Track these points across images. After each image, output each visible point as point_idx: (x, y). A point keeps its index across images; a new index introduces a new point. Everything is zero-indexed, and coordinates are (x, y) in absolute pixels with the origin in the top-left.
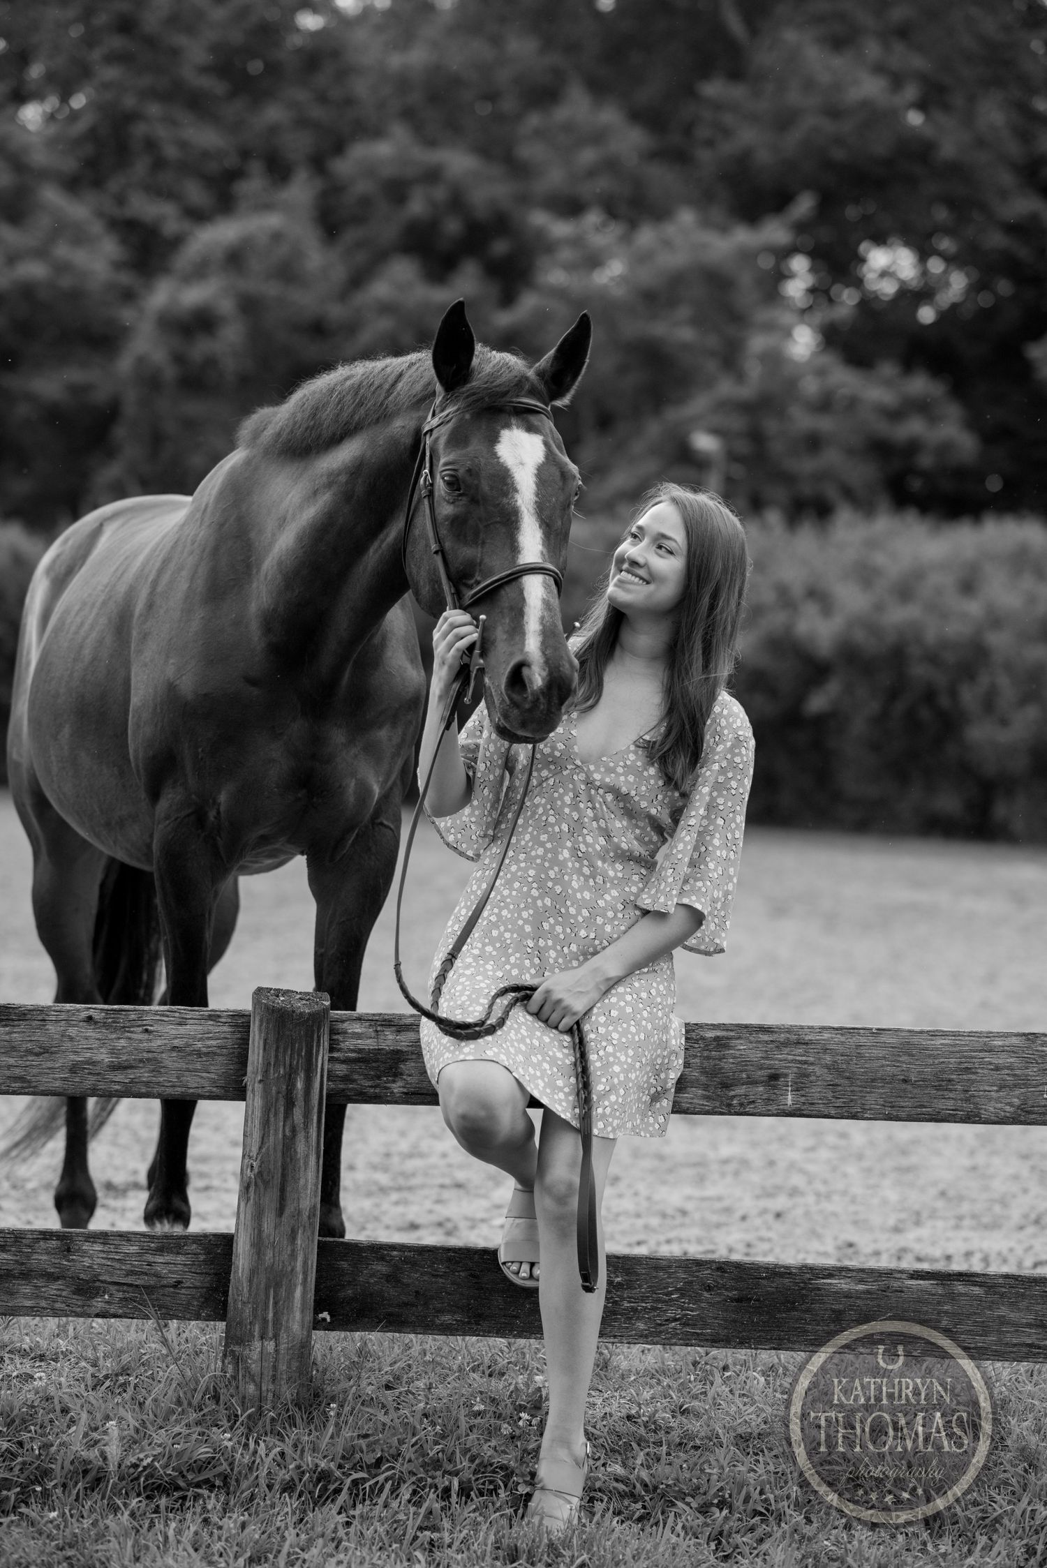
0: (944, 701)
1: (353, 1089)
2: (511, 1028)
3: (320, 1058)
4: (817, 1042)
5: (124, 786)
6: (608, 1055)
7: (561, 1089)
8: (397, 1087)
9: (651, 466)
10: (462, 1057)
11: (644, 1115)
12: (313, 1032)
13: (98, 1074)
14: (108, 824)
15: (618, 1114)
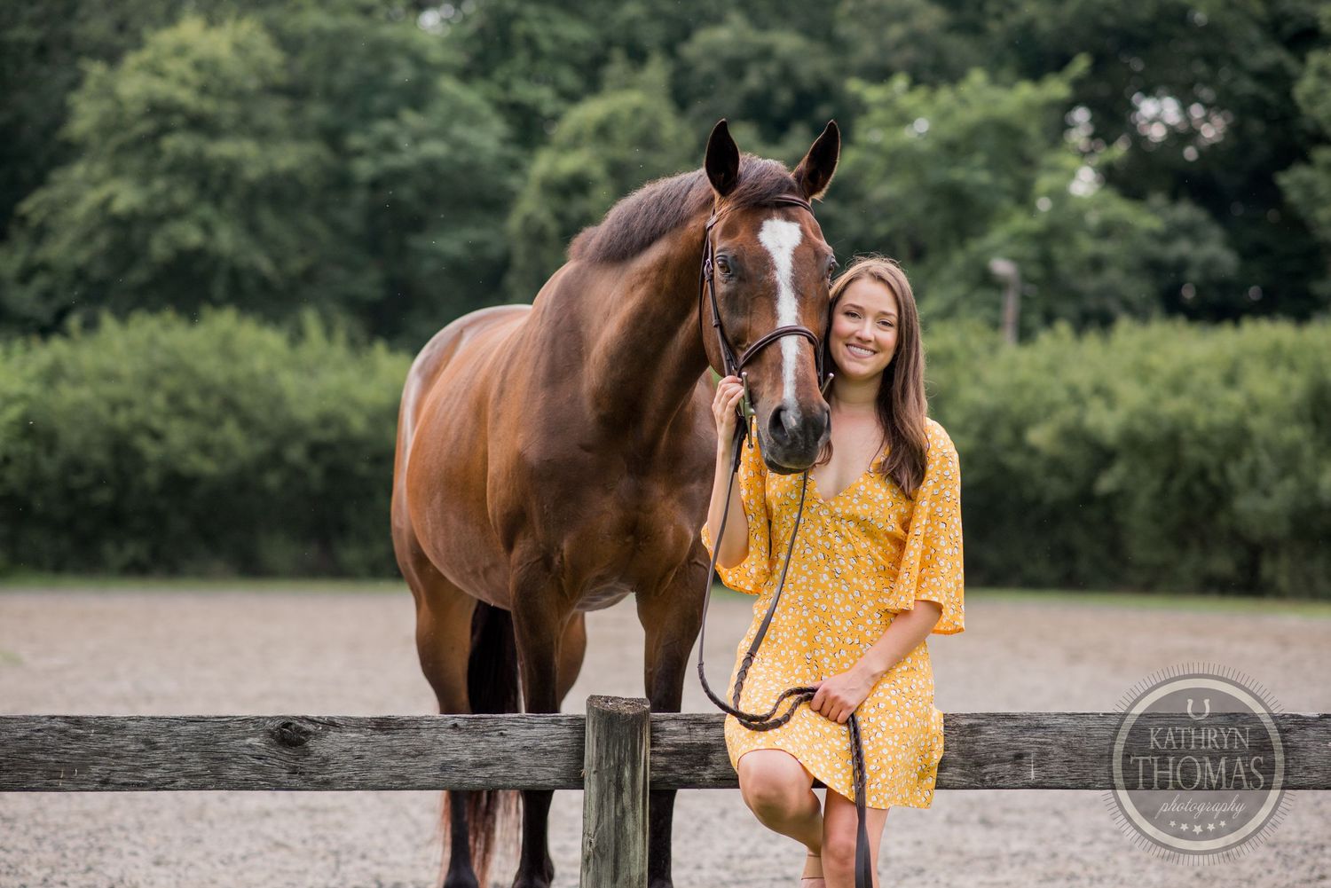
0: (1214, 478)
1: (672, 777)
2: (796, 722)
3: (643, 751)
4: (1053, 726)
5: (485, 541)
6: (878, 740)
7: (839, 771)
8: (708, 774)
9: (959, 290)
10: (755, 748)
11: (912, 790)
12: (636, 730)
13: (464, 771)
14: (475, 572)
15: (888, 789)
